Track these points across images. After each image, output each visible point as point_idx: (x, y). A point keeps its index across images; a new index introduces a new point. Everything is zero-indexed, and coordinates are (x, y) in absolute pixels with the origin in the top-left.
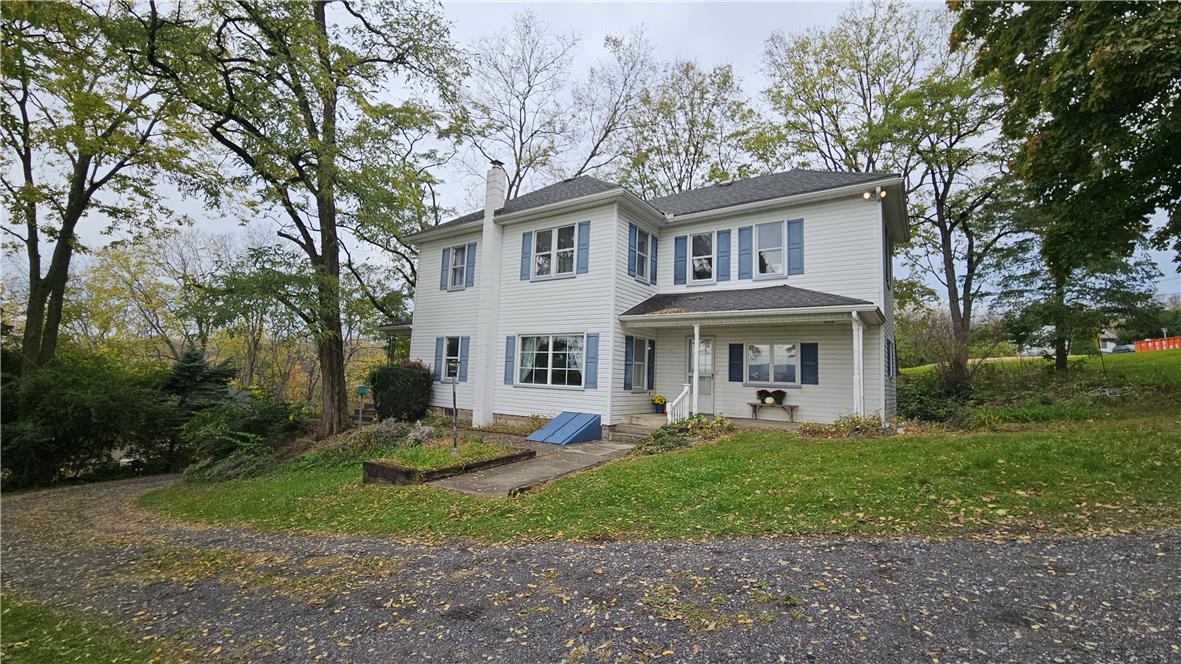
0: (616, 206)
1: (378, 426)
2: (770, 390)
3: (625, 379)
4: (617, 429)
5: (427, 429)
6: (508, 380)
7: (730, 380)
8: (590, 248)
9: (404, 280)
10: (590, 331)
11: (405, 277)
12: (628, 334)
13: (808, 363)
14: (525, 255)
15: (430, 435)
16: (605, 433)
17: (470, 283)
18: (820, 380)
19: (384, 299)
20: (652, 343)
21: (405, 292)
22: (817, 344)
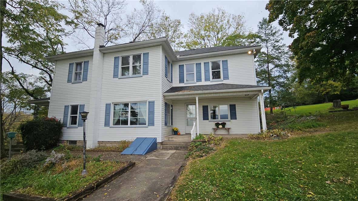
0: (161, 47)
1: (23, 156)
2: (220, 123)
3: (165, 121)
4: (163, 144)
5: (59, 155)
6: (107, 124)
7: (203, 120)
8: (149, 64)
9: (46, 83)
10: (150, 100)
11: (46, 82)
12: (166, 102)
13: (233, 112)
14: (116, 67)
15: (61, 159)
16: (159, 146)
17: (85, 79)
18: (237, 118)
19: (33, 91)
20: (172, 106)
21: (46, 88)
22: (235, 105)
